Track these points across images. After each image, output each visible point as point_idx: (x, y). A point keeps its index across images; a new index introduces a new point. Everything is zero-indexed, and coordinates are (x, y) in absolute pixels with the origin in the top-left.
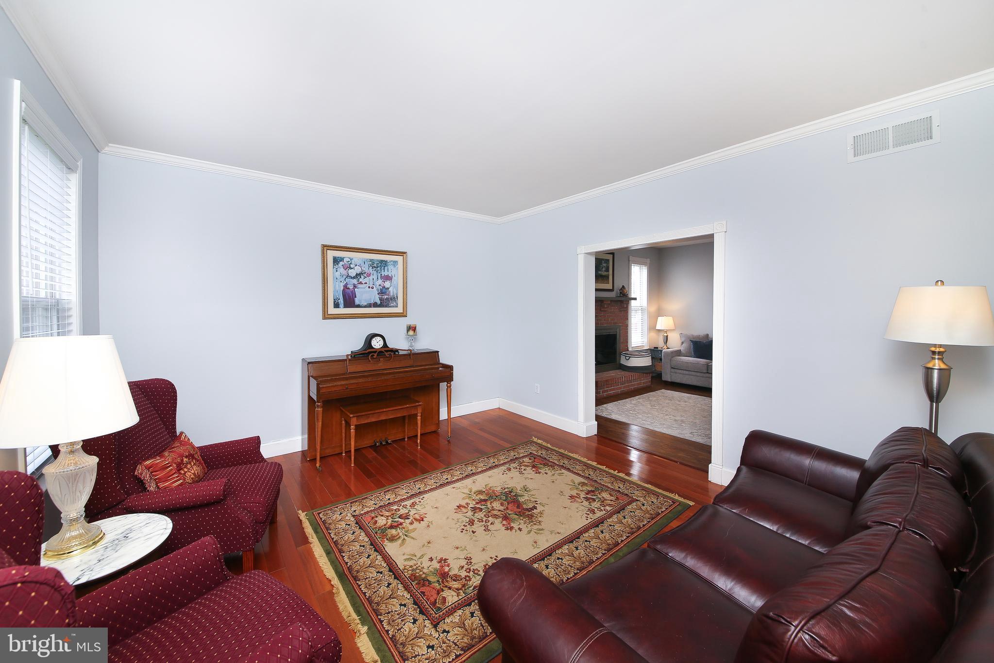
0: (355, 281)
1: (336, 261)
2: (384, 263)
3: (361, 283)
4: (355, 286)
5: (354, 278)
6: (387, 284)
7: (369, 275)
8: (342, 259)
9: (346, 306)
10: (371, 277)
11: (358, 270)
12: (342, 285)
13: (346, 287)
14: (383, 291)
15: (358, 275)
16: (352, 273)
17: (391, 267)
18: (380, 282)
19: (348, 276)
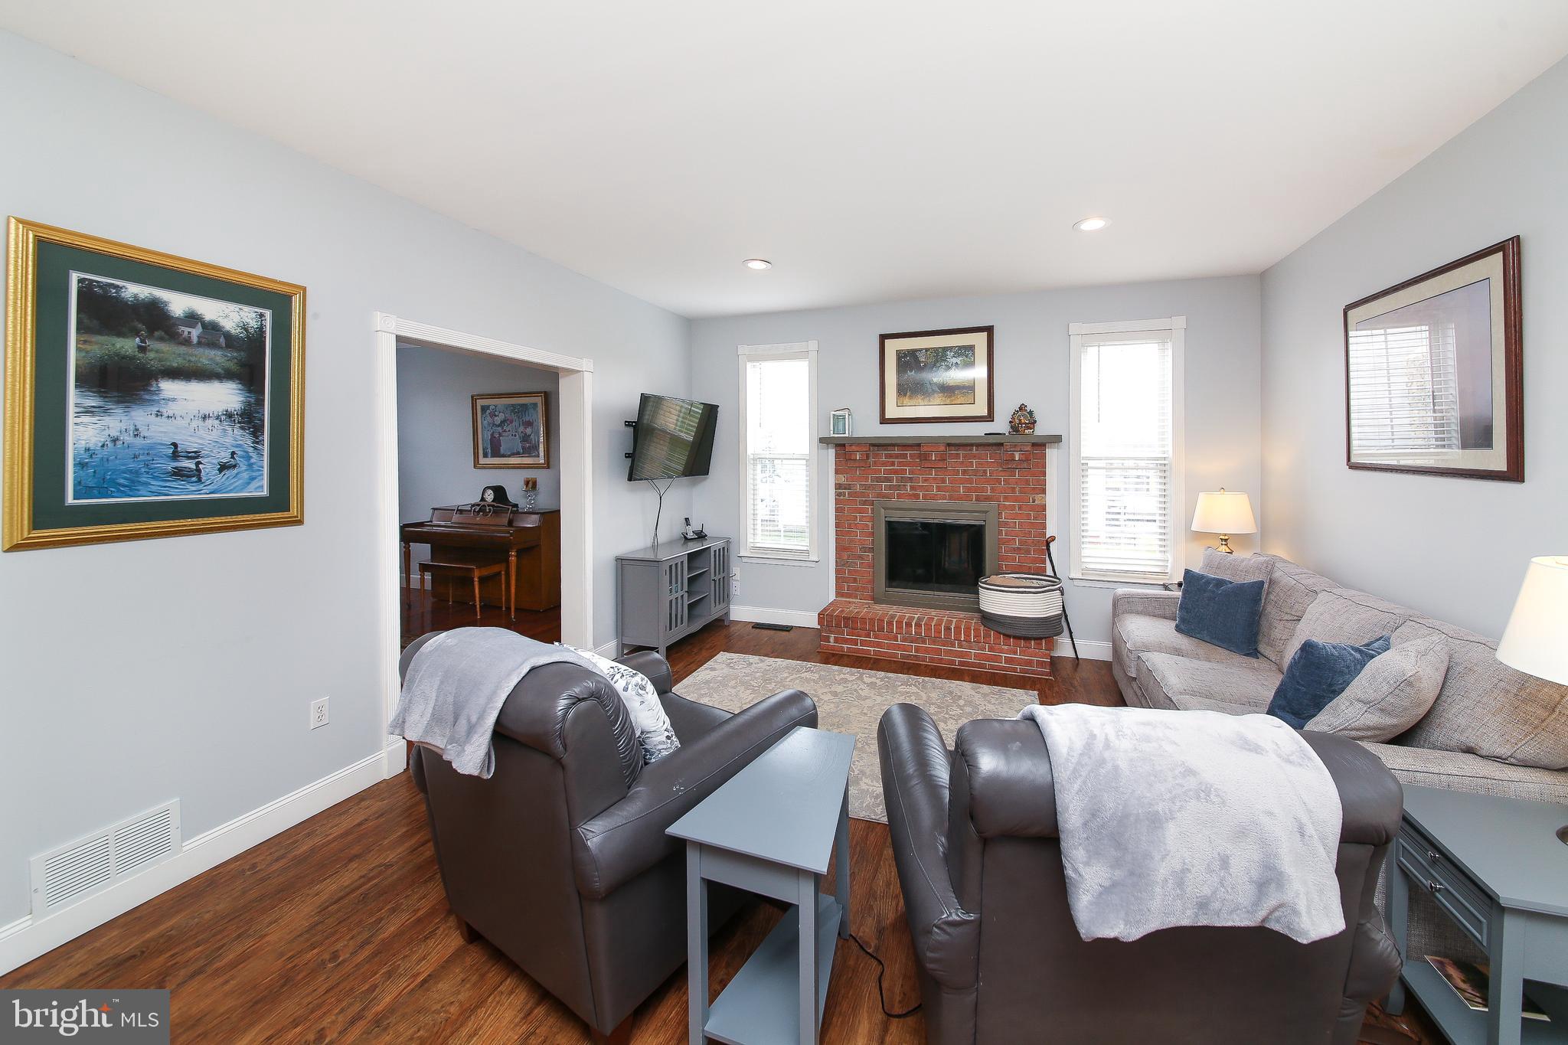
0: (500, 429)
1: (484, 409)
2: (524, 406)
3: (505, 431)
4: (500, 435)
5: (499, 426)
6: (529, 431)
7: (511, 422)
8: (488, 407)
9: (493, 456)
10: (514, 424)
11: (502, 417)
12: (489, 433)
13: (492, 435)
14: (525, 438)
15: (503, 422)
16: (498, 420)
17: (531, 411)
18: (521, 429)
19: (494, 424)
